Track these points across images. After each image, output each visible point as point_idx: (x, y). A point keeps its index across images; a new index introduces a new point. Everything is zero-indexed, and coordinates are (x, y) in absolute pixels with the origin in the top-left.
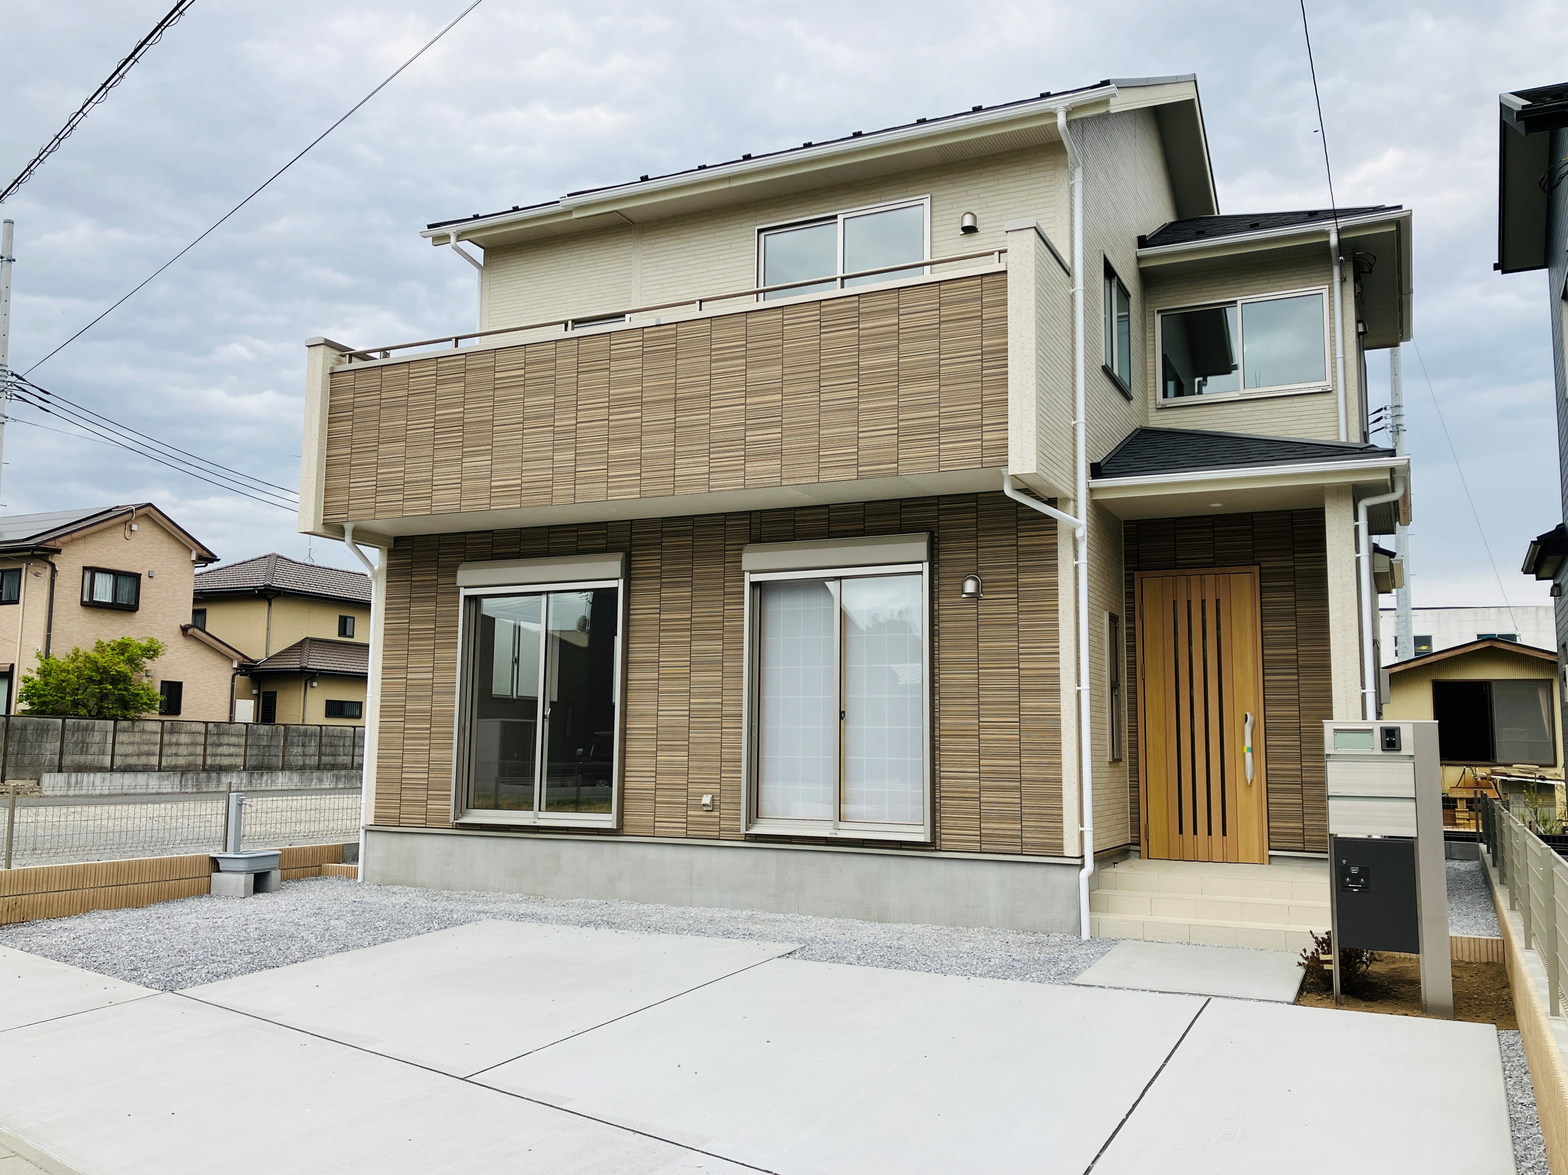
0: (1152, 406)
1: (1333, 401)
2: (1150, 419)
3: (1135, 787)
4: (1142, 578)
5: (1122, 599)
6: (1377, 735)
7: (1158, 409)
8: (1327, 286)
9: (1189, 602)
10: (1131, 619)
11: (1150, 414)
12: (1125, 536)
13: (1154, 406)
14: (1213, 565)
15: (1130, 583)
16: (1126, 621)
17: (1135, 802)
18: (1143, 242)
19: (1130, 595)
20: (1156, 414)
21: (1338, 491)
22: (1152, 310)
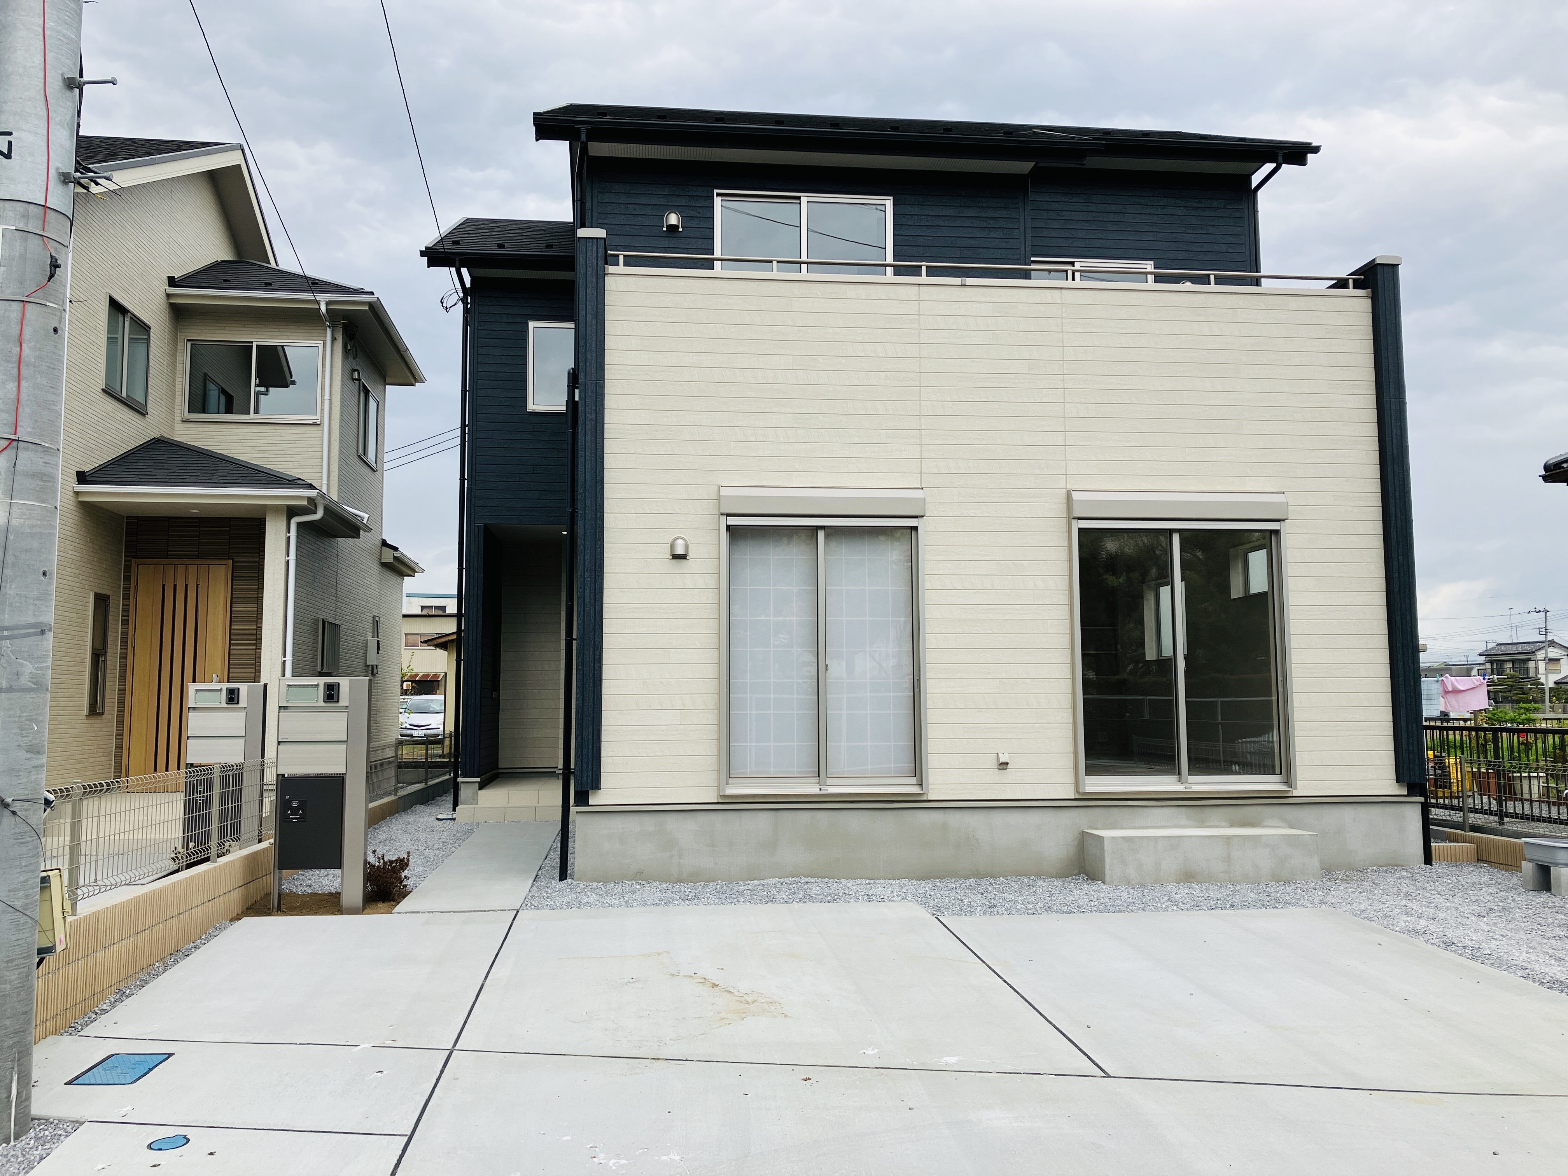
0: (178, 418)
1: (320, 432)
2: (176, 429)
3: (120, 735)
4: (138, 565)
5: (121, 581)
6: (224, 693)
7: (183, 421)
8: (322, 342)
9: (175, 586)
10: (126, 597)
11: (176, 425)
12: (126, 528)
13: (179, 418)
14: (197, 557)
15: (128, 568)
16: (123, 599)
17: (119, 748)
18: (172, 282)
19: (127, 578)
20: (181, 425)
21: (276, 509)
22: (183, 337)
